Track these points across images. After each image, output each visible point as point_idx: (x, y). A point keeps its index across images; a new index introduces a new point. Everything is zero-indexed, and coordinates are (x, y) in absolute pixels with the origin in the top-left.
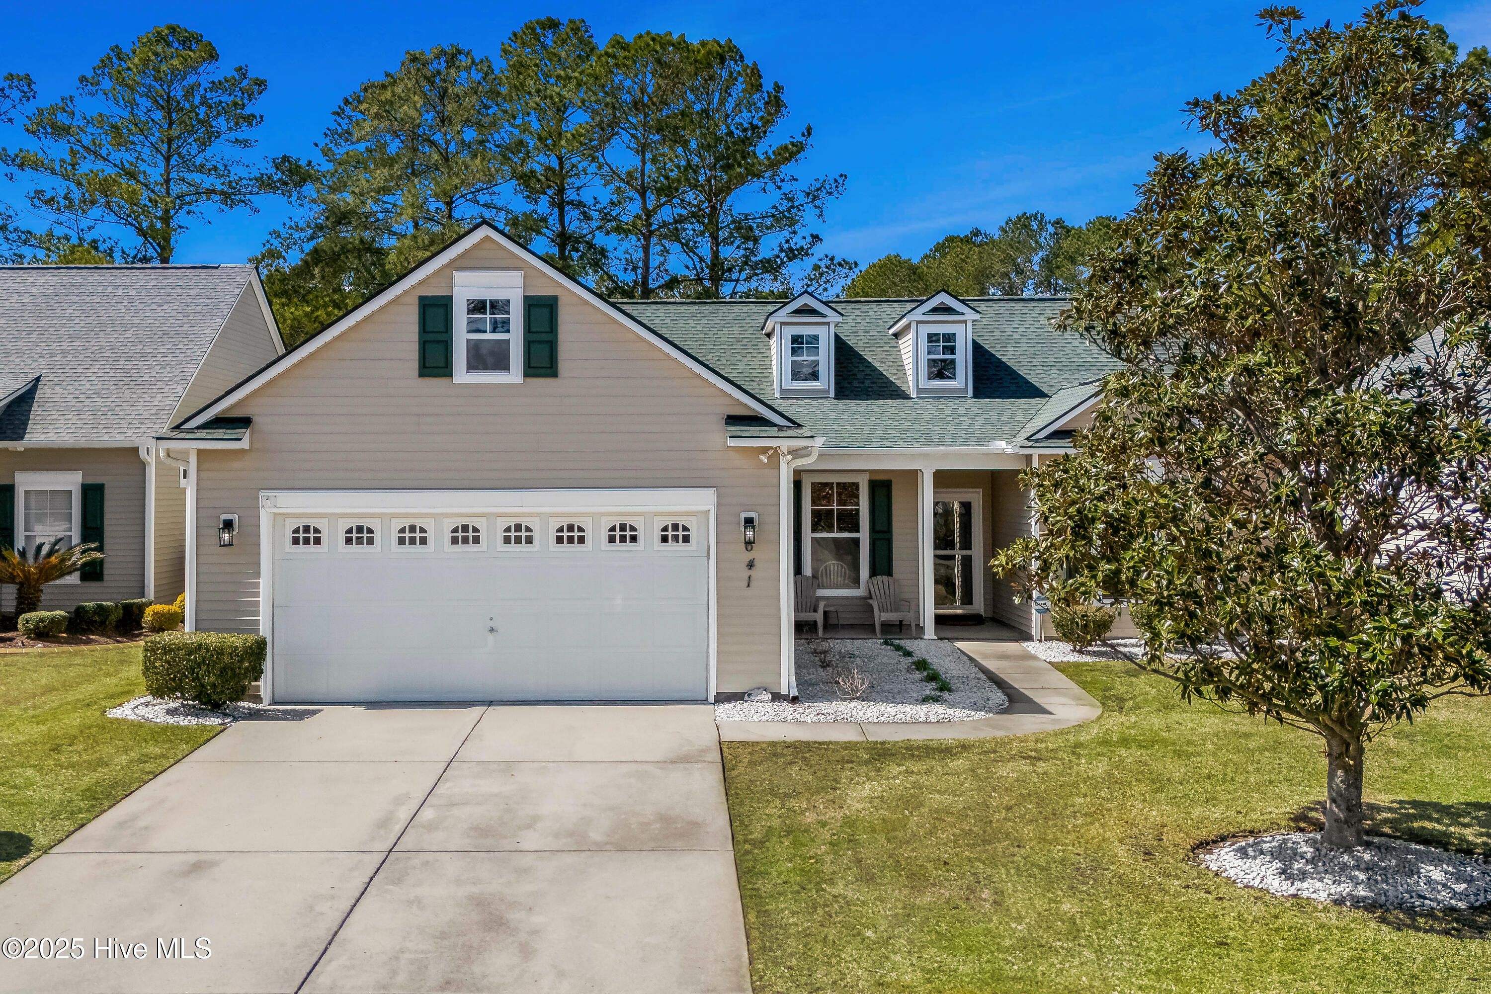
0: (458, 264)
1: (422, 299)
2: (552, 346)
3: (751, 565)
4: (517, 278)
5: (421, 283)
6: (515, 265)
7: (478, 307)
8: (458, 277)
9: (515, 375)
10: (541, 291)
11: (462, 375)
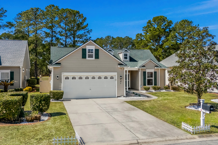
0: (87, 45)
1: (82, 49)
2: (98, 55)
3: (121, 81)
4: (94, 47)
5: (82, 47)
6: (93, 45)
7: (89, 50)
8: (87, 46)
9: (94, 58)
10: (97, 48)
11: (87, 58)
